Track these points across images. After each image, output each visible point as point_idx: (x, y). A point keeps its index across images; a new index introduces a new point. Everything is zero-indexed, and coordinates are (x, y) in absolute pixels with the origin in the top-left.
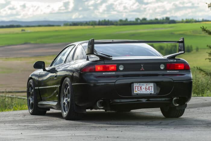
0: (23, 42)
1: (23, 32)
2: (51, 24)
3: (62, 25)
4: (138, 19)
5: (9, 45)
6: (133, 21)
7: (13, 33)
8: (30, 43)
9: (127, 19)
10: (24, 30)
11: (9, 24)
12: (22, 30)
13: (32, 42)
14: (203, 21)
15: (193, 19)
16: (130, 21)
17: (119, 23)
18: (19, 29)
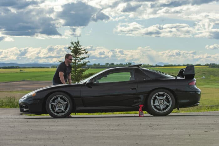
0: (21, 80)
1: (21, 72)
2: (42, 66)
3: (50, 67)
4: (108, 64)
5: (11, 82)
6: (104, 65)
7: (14, 73)
8: (27, 80)
9: (99, 64)
10: (22, 71)
11: (10, 66)
12: (20, 70)
13: (29, 80)
14: (156, 66)
15: (149, 64)
16: (102, 65)
17: (93, 66)
18: (18, 70)
